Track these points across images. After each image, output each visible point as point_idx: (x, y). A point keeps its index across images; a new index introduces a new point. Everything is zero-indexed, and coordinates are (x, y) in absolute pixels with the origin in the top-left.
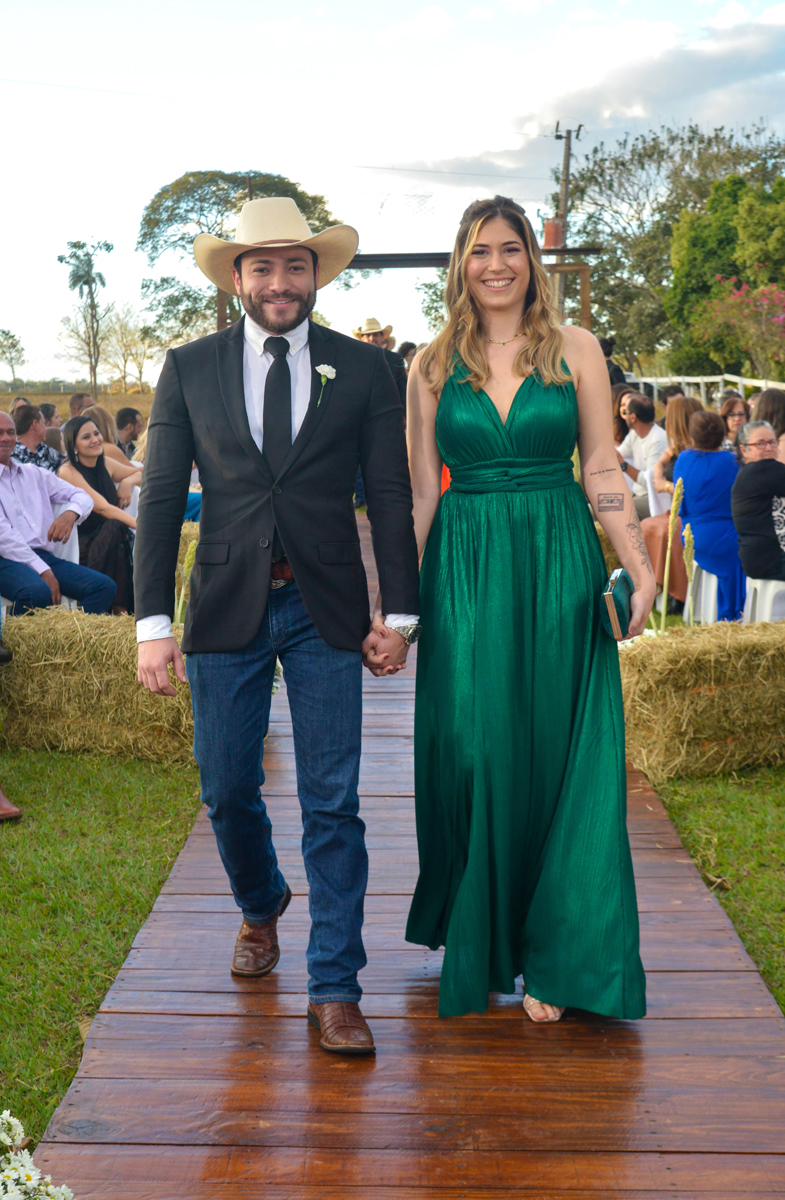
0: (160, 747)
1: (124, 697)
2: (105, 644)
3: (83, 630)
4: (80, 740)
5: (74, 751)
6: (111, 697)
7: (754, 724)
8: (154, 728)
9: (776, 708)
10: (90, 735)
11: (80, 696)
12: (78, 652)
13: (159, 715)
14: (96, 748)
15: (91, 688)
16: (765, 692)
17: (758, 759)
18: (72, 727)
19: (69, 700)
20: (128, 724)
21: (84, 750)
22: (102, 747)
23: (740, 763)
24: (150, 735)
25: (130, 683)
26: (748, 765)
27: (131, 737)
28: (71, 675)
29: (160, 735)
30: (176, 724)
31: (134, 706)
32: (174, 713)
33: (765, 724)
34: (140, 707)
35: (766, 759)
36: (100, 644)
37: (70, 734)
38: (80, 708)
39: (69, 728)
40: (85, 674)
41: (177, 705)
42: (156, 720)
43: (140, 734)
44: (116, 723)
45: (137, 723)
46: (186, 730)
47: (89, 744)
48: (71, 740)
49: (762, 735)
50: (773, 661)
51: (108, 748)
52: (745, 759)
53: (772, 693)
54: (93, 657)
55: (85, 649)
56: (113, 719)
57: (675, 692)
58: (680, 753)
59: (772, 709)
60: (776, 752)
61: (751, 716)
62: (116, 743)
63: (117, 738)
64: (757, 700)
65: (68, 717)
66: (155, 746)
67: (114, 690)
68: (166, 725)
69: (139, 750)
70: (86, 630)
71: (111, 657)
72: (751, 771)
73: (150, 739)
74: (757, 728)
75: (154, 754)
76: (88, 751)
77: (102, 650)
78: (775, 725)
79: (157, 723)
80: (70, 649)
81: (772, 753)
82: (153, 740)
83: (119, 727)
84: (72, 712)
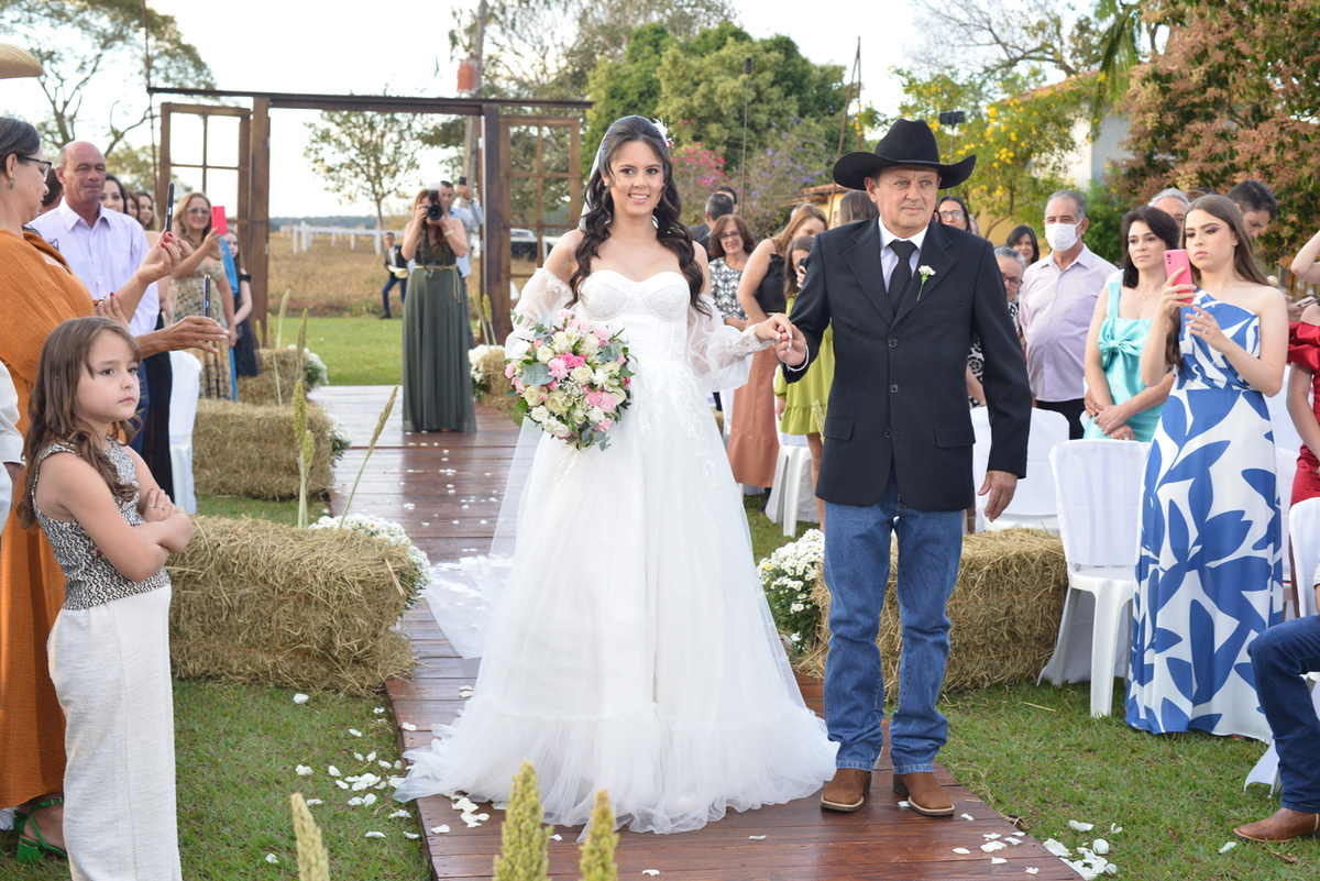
0: (305, 672)
1: (261, 615)
2: (236, 553)
3: (207, 536)
4: (202, 664)
5: (197, 678)
6: (244, 615)
7: (965, 644)
8: (298, 651)
9: (986, 626)
10: (215, 658)
11: (203, 613)
12: (203, 563)
13: (305, 636)
14: (224, 674)
15: (218, 604)
16: (978, 610)
17: (966, 682)
18: (192, 650)
19: (190, 618)
20: (265, 646)
21: (209, 677)
22: (230, 673)
23: (949, 686)
24: (291, 659)
25: (269, 598)
26: (956, 688)
27: (269, 662)
28: (193, 589)
29: (304, 658)
30: (328, 645)
31: (274, 625)
32: (325, 634)
33: (975, 645)
34: (281, 626)
35: (973, 681)
36: (231, 552)
37: (189, 658)
38: (203, 628)
39: (188, 651)
40: (211, 587)
41: (329, 624)
42: (301, 642)
43: (280, 658)
44: (250, 645)
45: (278, 645)
46: (339, 653)
47: (214, 670)
48: (190, 665)
49: (972, 656)
50: (987, 575)
51: (239, 674)
52: (954, 682)
53: (984, 611)
54: (223, 568)
55: (212, 559)
56: (247, 641)
57: (890, 608)
58: (892, 675)
59: (983, 628)
60: (984, 674)
61: (962, 635)
62: (249, 668)
63: (250, 663)
64: (970, 619)
65: (188, 638)
66: (298, 671)
67: (249, 608)
68: (315, 647)
69: (278, 676)
70: (212, 536)
71: (244, 568)
72: (959, 693)
73: (292, 664)
74: (967, 649)
75: (296, 681)
76: (215, 678)
77: (234, 560)
78: (984, 645)
79: (304, 646)
80: (191, 558)
81: (980, 675)
82: (296, 665)
83: (253, 650)
84: (192, 633)
